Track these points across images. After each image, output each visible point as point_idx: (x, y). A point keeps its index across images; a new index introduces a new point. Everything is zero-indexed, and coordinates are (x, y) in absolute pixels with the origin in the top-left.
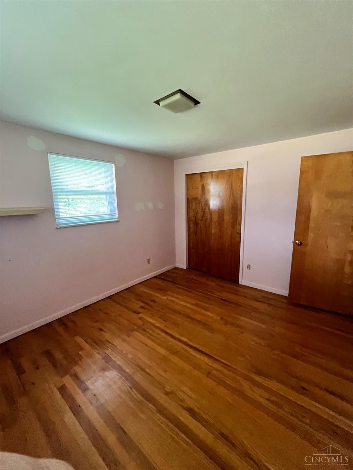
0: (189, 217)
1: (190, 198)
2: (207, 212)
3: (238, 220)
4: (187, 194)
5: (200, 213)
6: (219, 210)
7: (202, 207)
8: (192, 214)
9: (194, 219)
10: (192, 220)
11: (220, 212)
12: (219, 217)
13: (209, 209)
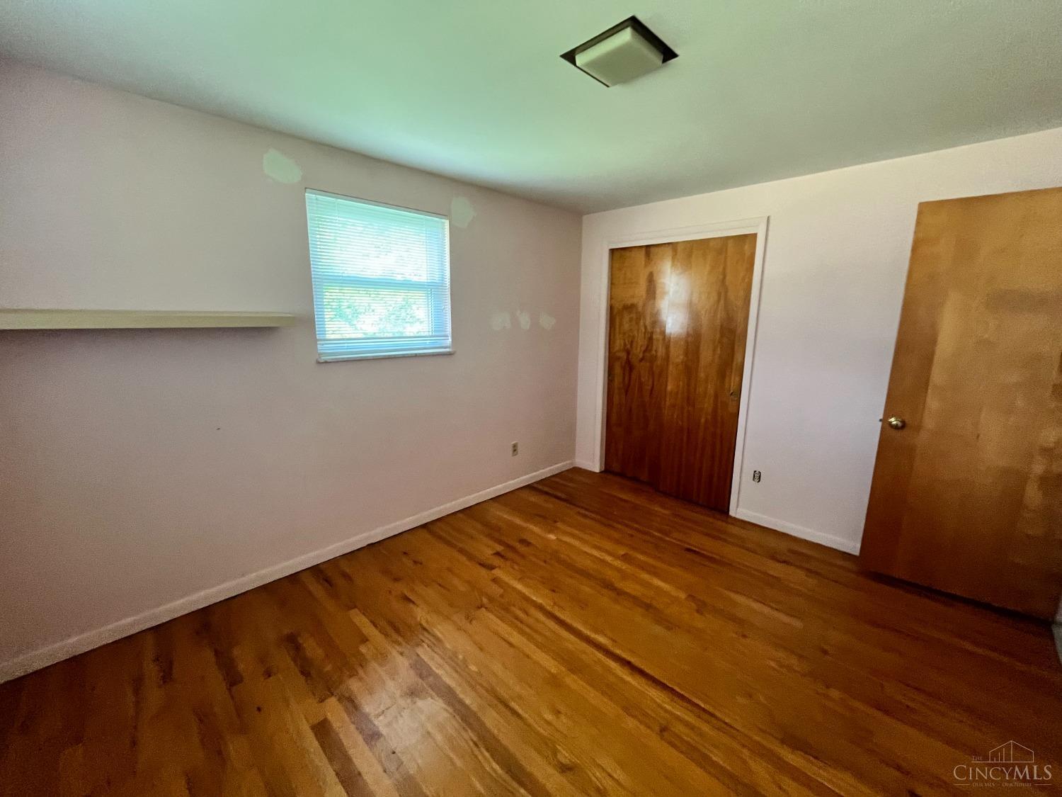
0: (611, 350)
1: (618, 306)
2: (658, 340)
3: (735, 363)
4: (611, 297)
5: (641, 342)
6: (688, 335)
7: (646, 327)
8: (619, 343)
9: (623, 355)
10: (619, 358)
11: (690, 339)
12: (686, 354)
13: (663, 333)
